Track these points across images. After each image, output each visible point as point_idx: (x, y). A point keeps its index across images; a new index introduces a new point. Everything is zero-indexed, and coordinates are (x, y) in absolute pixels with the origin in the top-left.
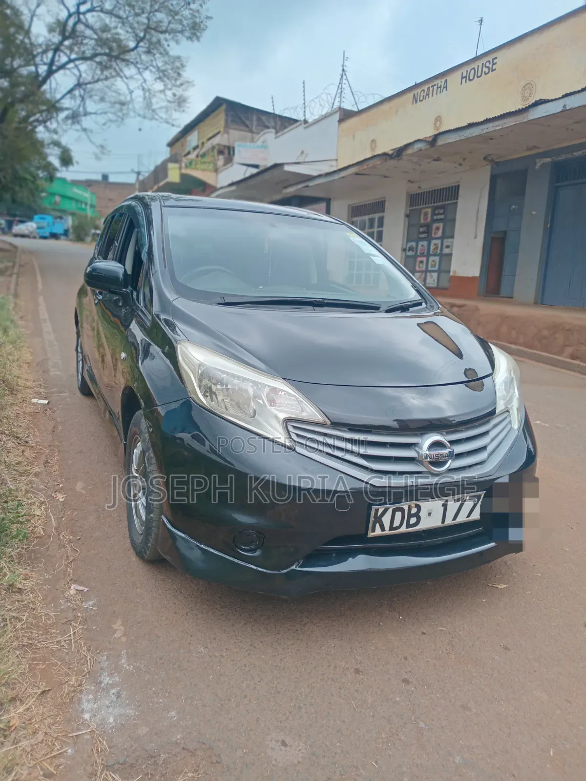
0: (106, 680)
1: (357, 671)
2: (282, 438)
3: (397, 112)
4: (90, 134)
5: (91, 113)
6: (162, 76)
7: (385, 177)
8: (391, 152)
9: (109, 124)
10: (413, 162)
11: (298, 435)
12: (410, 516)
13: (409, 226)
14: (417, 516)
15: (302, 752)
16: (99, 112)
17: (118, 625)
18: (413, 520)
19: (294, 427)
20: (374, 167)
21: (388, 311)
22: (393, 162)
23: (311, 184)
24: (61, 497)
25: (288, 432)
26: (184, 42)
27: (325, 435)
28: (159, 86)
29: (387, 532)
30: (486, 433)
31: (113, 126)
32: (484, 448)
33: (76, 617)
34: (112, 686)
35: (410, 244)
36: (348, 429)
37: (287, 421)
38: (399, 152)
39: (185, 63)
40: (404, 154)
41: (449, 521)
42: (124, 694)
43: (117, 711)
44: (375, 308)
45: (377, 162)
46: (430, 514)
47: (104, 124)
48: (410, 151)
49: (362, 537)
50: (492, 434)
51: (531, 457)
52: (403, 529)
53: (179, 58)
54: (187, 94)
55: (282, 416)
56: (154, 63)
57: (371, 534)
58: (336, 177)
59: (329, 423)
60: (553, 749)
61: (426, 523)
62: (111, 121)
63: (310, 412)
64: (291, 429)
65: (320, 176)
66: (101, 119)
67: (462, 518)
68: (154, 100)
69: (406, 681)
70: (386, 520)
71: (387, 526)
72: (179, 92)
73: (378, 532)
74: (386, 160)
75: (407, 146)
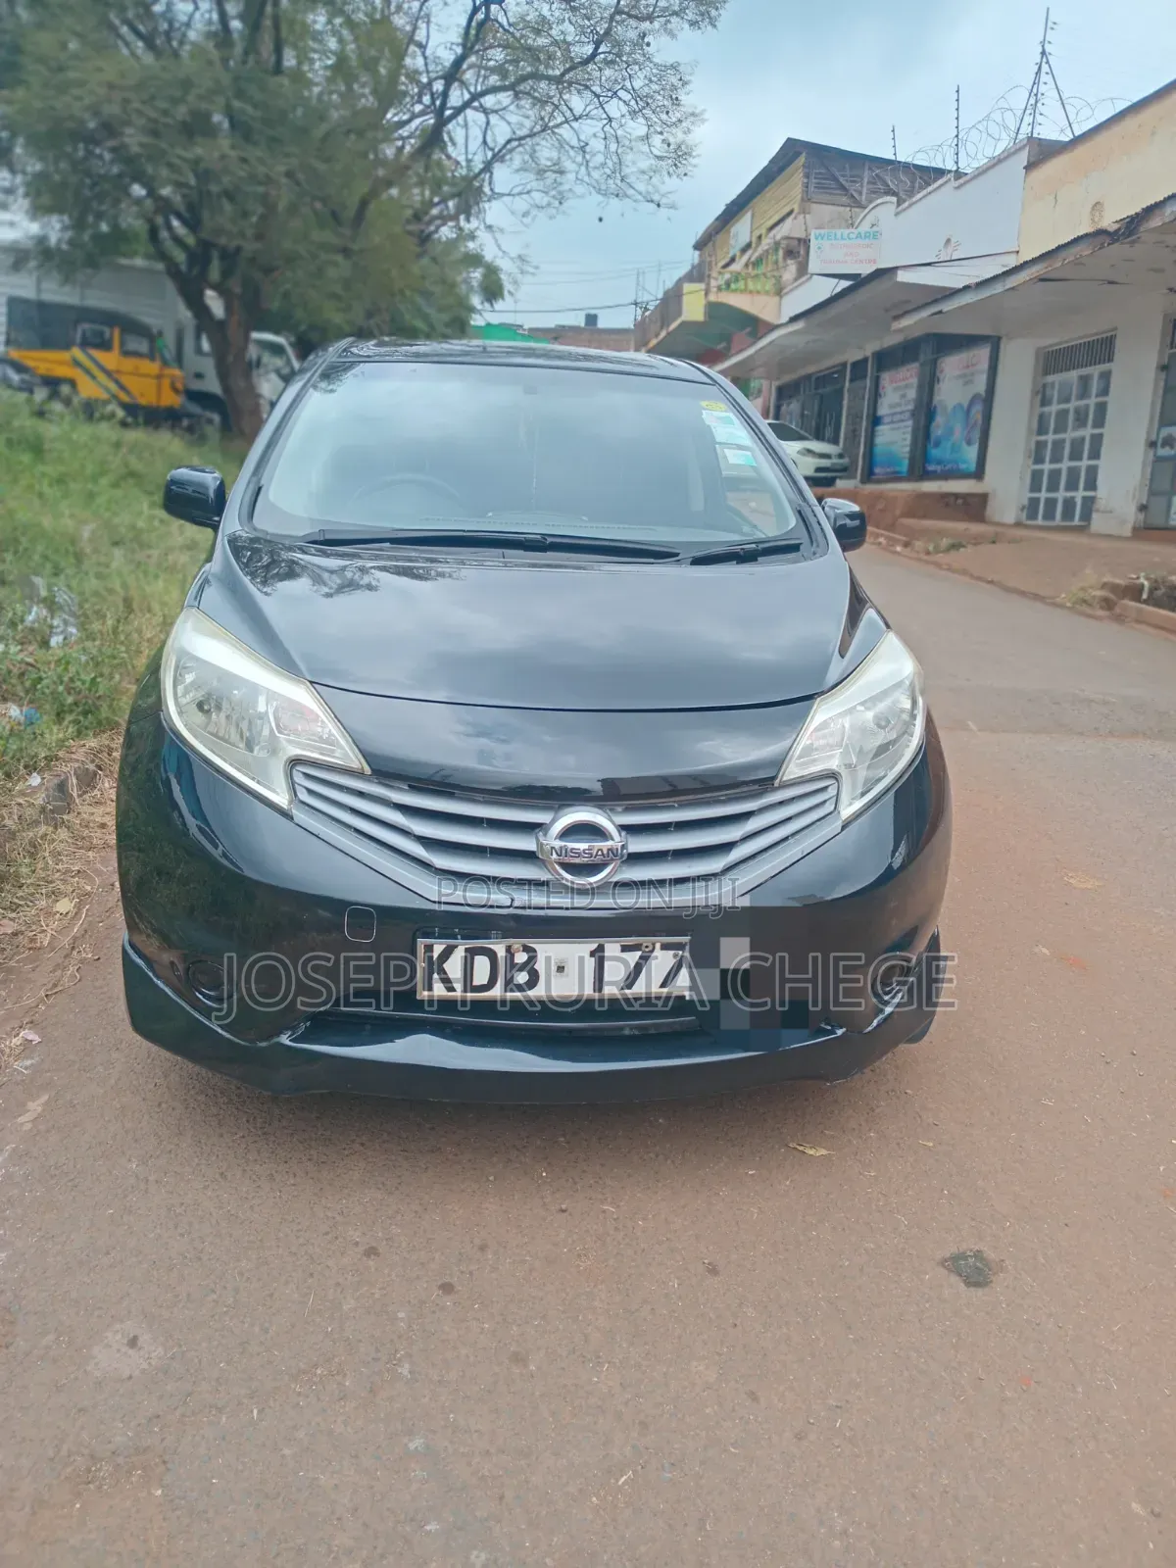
2: (278, 794)
3: (1153, 134)
4: (498, 235)
5: (503, 195)
6: (642, 104)
7: (1111, 283)
8: (1113, 228)
9: (534, 212)
10: (1167, 247)
11: (310, 792)
13: (1167, 390)
16: (516, 191)
19: (307, 776)
20: (1078, 263)
21: (698, 561)
22: (1117, 250)
23: (947, 306)
25: (293, 783)
26: (686, 33)
27: (361, 794)
28: (638, 128)
31: (541, 215)
35: (1165, 432)
36: (409, 786)
37: (295, 762)
38: (1132, 225)
39: (686, 78)
40: (1142, 229)
44: (669, 555)
45: (1084, 250)
47: (525, 214)
48: (1155, 222)
53: (674, 67)
54: (691, 139)
55: (296, 751)
56: (628, 84)
58: (998, 288)
59: (368, 770)
62: (540, 207)
64: (299, 778)
65: (967, 288)
66: (521, 204)
68: (628, 158)
72: (677, 136)
74: (1102, 247)
75: (1150, 211)
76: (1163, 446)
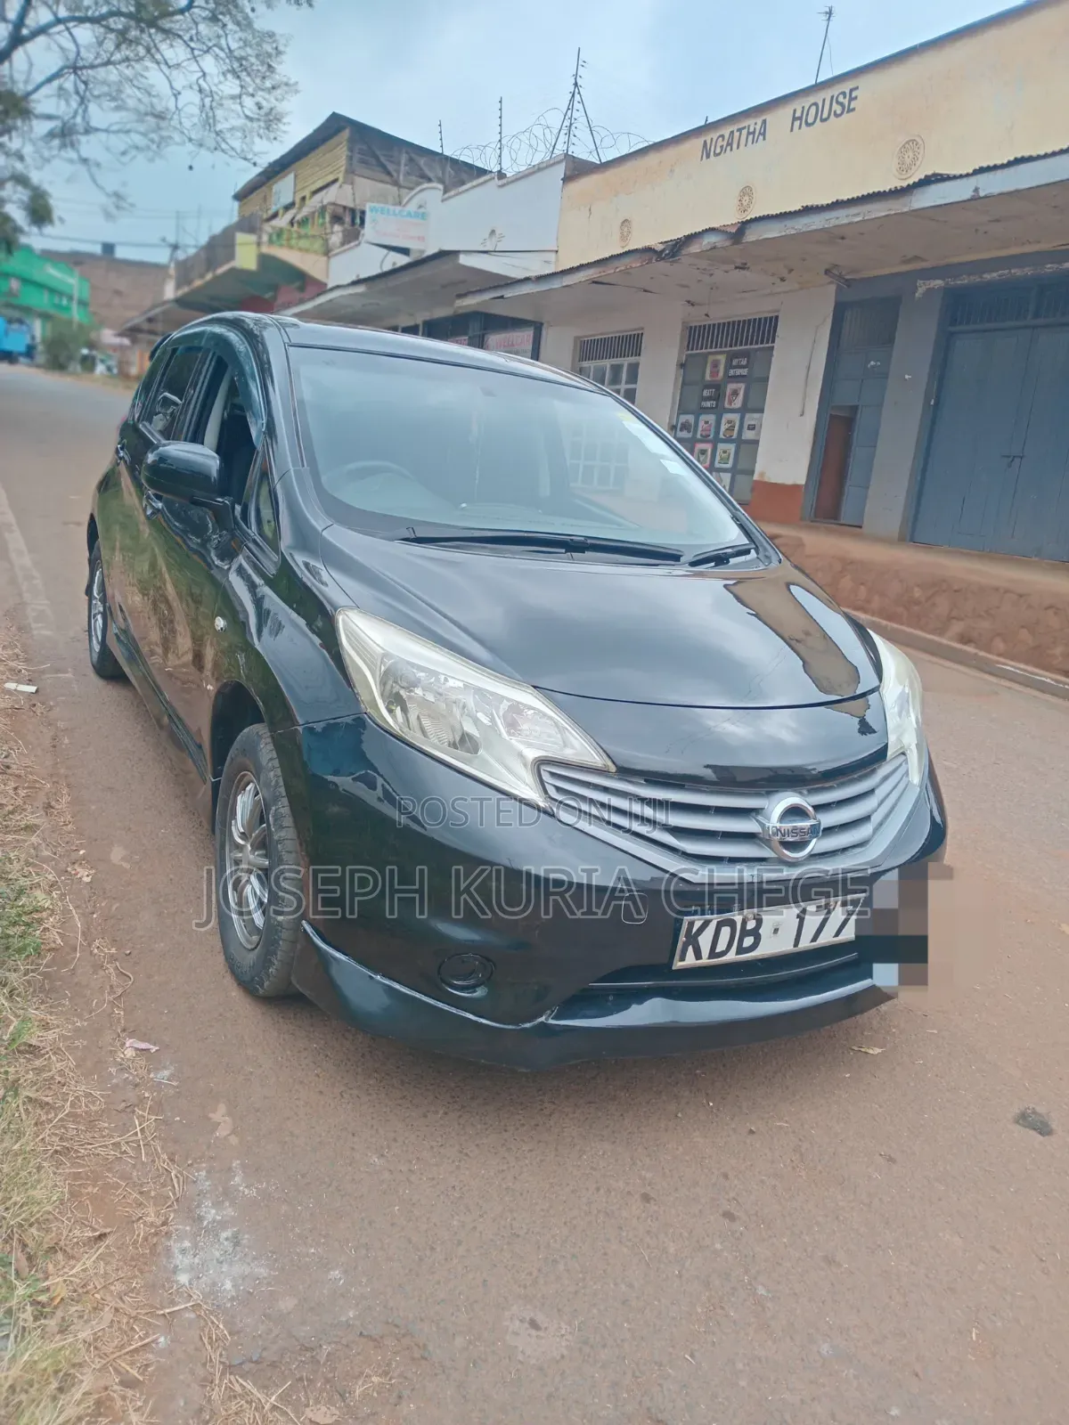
0: (210, 1214)
1: (646, 1198)
2: (531, 793)
3: (672, 171)
4: (94, 169)
5: (97, 130)
6: (238, 67)
7: (645, 291)
8: (660, 247)
9: (134, 152)
10: (698, 269)
11: (558, 789)
12: (745, 933)
13: (684, 384)
14: (755, 933)
15: (566, 1340)
16: (115, 128)
17: (220, 1114)
18: (748, 941)
19: (553, 775)
20: (626, 272)
21: (694, 564)
22: (663, 266)
23: (508, 293)
24: (85, 875)
25: (542, 782)
26: (283, 6)
27: (606, 790)
28: (231, 86)
29: (705, 961)
30: (872, 791)
31: (141, 157)
32: (867, 818)
33: (142, 1100)
34: (223, 1225)
35: (683, 418)
36: (646, 780)
37: (541, 763)
38: (676, 248)
39: (281, 48)
40: (683, 252)
41: (805, 944)
42: (246, 1238)
43: (238, 1269)
44: (672, 557)
45: (634, 263)
46: (776, 931)
47: (124, 153)
48: (694, 248)
49: (664, 970)
50: (880, 793)
51: (937, 834)
52: (731, 956)
53: (271, 35)
54: (282, 107)
55: (532, 754)
56: (223, 42)
57: (678, 965)
58: (556, 284)
59: (613, 769)
60: (977, 1328)
61: (769, 948)
62: (137, 148)
63: (579, 748)
64: (546, 777)
65: (527, 279)
66: (118, 142)
67: (827, 938)
68: (219, 113)
69: (728, 1215)
70: (705, 941)
71: (705, 951)
72: (268, 101)
73: (690, 960)
74: (650, 261)
75: (691, 238)
76: (681, 430)
